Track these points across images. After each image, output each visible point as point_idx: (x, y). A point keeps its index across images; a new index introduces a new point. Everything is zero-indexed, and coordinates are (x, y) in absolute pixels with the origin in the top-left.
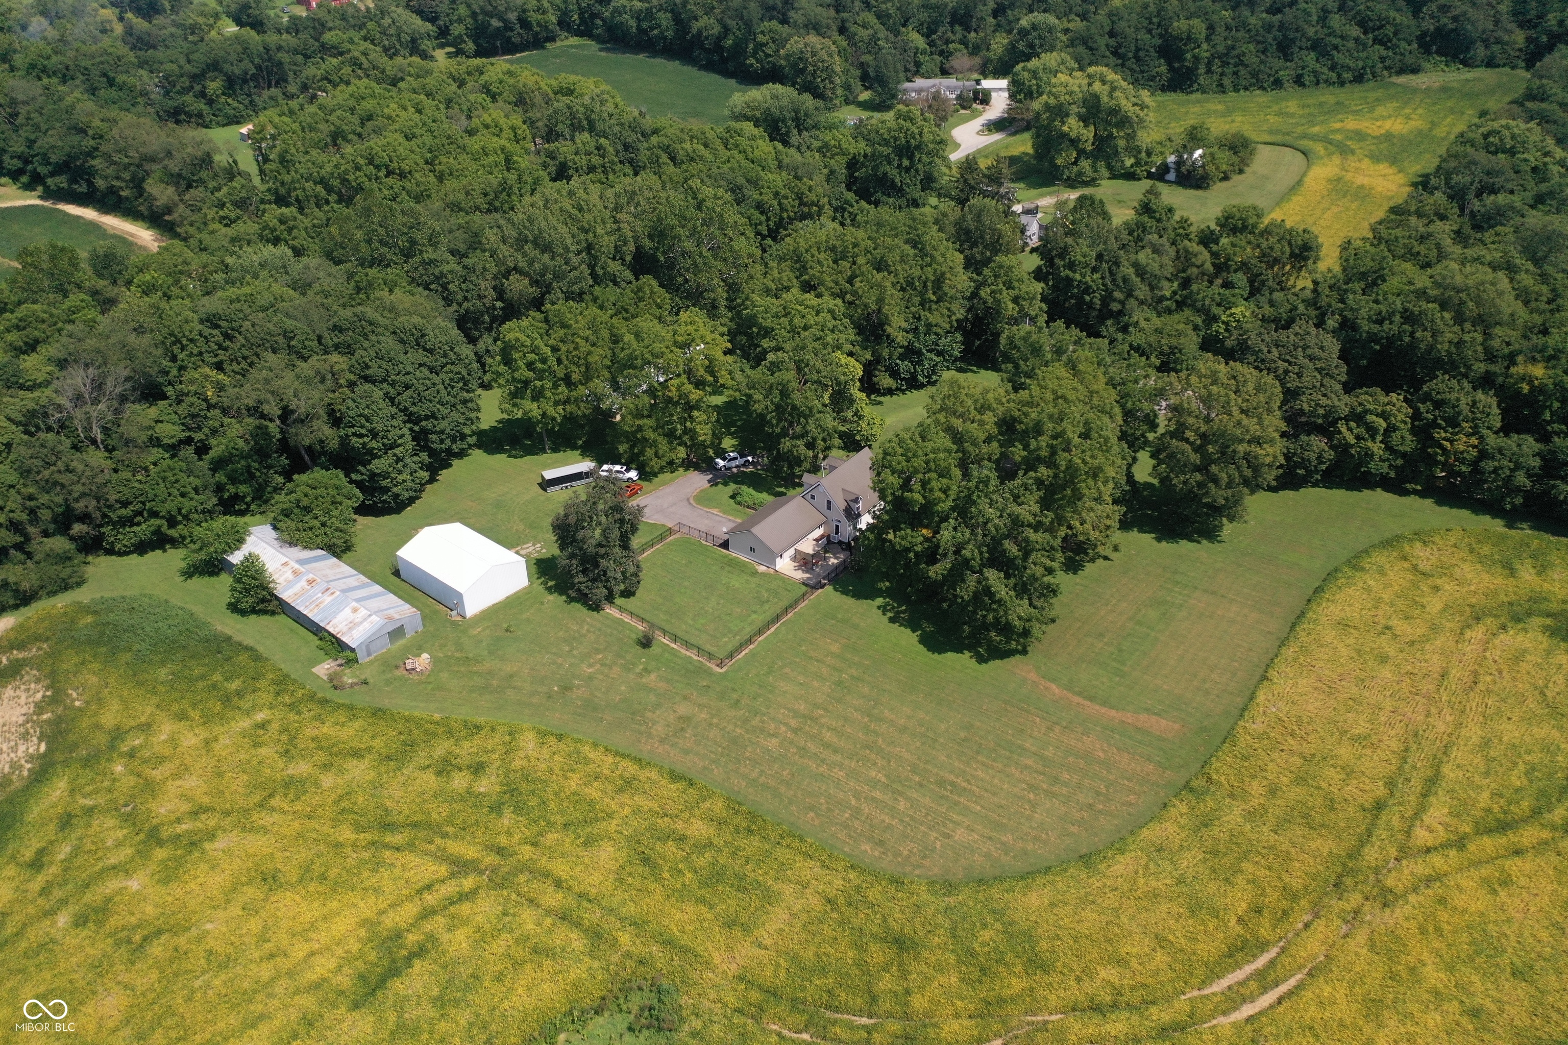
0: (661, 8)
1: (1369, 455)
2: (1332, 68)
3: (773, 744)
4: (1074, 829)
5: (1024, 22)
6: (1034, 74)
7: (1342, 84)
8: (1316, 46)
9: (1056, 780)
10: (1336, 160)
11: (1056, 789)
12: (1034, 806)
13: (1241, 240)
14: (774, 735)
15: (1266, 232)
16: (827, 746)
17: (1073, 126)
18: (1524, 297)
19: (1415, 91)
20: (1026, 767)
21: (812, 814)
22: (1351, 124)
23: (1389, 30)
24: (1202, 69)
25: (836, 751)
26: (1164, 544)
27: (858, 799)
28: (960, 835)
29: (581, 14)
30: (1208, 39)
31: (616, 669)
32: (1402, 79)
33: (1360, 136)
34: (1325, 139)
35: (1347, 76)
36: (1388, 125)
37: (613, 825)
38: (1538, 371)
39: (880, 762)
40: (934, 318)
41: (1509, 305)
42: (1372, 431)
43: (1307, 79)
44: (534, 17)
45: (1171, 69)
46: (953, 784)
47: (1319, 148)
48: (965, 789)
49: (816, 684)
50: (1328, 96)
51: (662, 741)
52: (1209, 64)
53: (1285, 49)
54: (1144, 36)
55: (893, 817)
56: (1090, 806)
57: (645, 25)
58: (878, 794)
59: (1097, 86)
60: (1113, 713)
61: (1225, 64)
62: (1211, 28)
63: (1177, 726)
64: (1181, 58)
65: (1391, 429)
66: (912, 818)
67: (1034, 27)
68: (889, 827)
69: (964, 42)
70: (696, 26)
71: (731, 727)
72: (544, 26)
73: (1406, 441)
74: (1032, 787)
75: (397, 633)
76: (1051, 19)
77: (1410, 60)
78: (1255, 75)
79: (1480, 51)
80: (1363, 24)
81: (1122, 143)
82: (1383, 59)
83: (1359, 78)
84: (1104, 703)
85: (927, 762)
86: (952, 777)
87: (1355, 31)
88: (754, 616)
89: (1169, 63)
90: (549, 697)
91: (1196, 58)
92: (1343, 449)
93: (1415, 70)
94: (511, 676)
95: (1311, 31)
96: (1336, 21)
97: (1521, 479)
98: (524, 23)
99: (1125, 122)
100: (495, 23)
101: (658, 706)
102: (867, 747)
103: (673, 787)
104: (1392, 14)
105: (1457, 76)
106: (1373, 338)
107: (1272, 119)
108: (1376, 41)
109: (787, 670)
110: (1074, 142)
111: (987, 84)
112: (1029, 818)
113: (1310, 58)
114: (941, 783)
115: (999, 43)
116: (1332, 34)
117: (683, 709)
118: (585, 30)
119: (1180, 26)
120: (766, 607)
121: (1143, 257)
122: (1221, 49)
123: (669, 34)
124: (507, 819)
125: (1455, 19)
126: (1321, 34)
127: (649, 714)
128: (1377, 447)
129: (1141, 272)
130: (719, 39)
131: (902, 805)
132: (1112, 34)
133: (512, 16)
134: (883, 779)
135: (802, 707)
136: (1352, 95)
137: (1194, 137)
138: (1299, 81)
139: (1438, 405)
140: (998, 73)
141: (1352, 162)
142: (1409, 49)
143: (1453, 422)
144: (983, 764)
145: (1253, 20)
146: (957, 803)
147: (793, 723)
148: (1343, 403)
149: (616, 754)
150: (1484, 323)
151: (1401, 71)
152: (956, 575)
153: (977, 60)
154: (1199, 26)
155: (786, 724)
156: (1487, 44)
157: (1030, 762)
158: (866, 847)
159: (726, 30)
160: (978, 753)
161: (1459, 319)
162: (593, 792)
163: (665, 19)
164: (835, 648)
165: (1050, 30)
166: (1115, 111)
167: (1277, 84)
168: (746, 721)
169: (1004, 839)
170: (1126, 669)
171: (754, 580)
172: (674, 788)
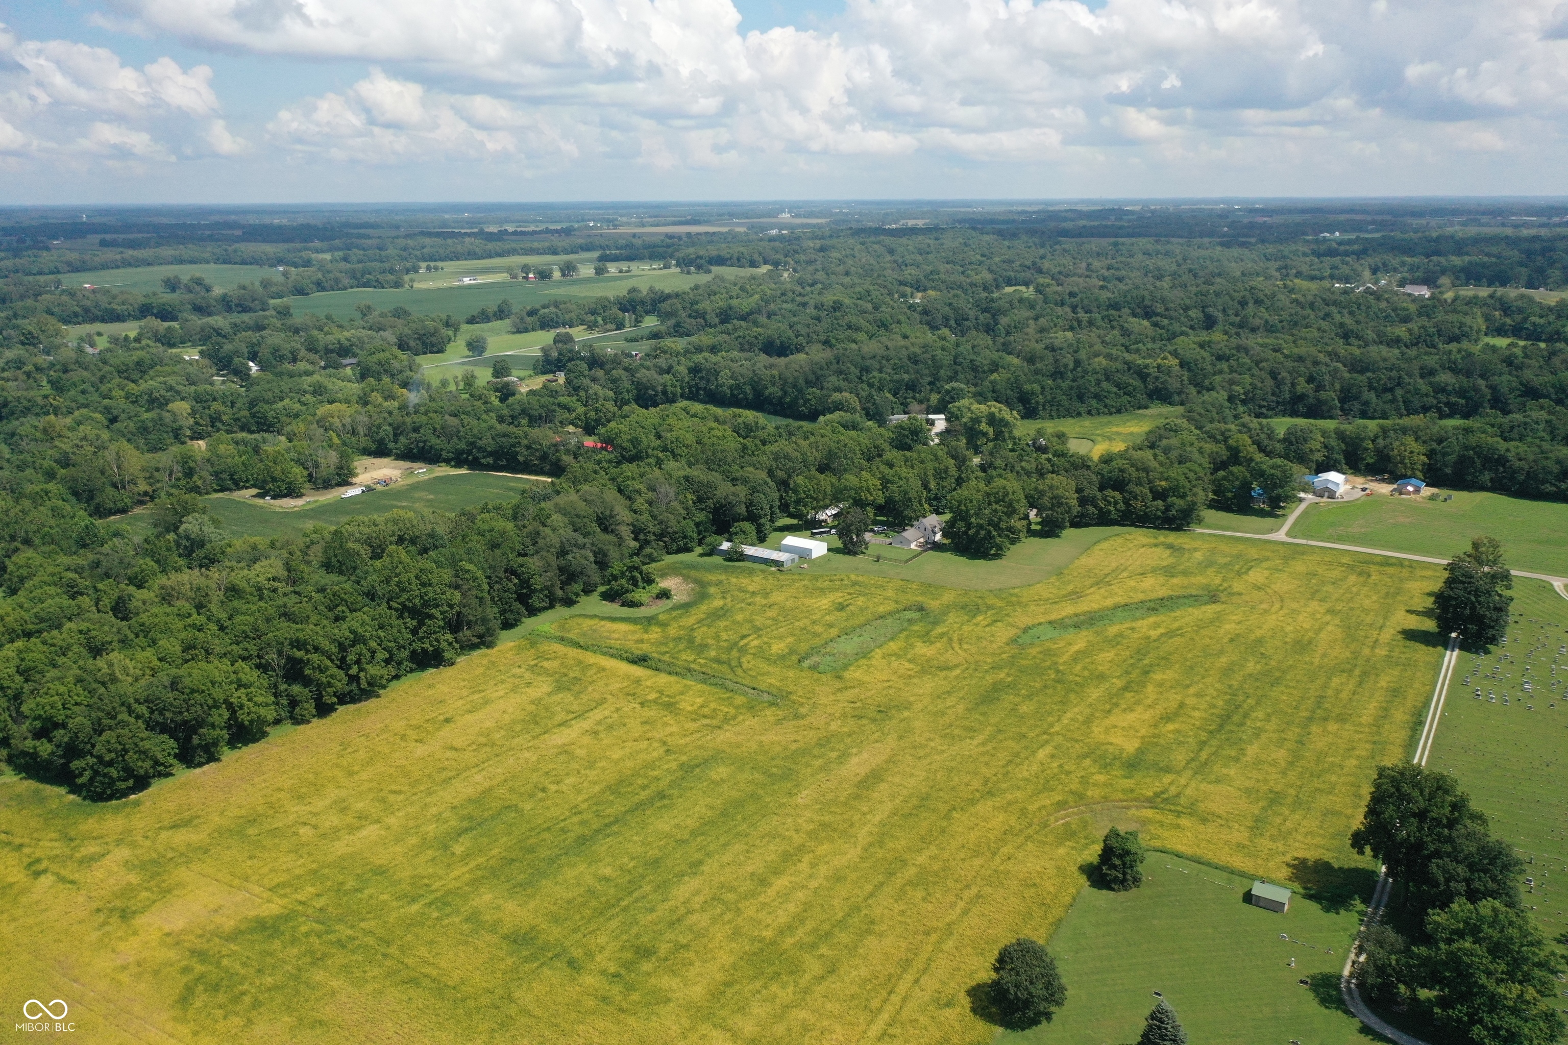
0: (744, 384)
1: (1110, 512)
2: (1105, 406)
5: (947, 387)
6: (959, 408)
7: (1111, 414)
8: (1096, 396)
9: (1017, 577)
10: (1107, 442)
13: (1062, 460)
15: (1072, 456)
17: (984, 427)
18: (1161, 464)
19: (1145, 416)
22: (1114, 429)
23: (1131, 388)
24: (1041, 408)
26: (1042, 540)
29: (690, 388)
30: (1042, 394)
32: (1140, 412)
33: (1118, 434)
34: (1103, 436)
35: (1113, 410)
36: (1132, 429)
38: (1163, 483)
39: (964, 576)
40: (945, 484)
41: (1154, 464)
42: (1110, 503)
43: (1093, 412)
44: (670, 389)
45: (1025, 408)
47: (1099, 439)
49: (936, 566)
50: (1105, 419)
52: (1044, 406)
53: (1081, 398)
54: (1009, 392)
57: (736, 392)
59: (993, 409)
60: (1031, 567)
61: (1052, 406)
62: (1043, 388)
63: (1051, 568)
64: (1029, 403)
65: (1116, 503)
67: (953, 389)
69: (914, 398)
70: (767, 392)
72: (674, 395)
73: (1122, 506)
74: (1010, 578)
75: (793, 560)
76: (962, 386)
77: (1143, 403)
78: (1067, 410)
79: (1176, 398)
80: (1118, 386)
81: (1007, 435)
82: (1129, 402)
83: (1119, 411)
84: (1028, 565)
85: (978, 576)
87: (1114, 389)
88: (908, 557)
89: (1024, 406)
91: (1037, 403)
92: (1100, 510)
93: (1146, 408)
95: (1093, 390)
96: (1104, 385)
97: (1159, 513)
98: (665, 392)
99: (1007, 424)
100: (651, 392)
102: (958, 574)
104: (1131, 381)
105: (1166, 409)
106: (1110, 478)
107: (1077, 429)
108: (1125, 394)
109: (926, 564)
110: (985, 434)
111: (931, 416)
113: (1094, 403)
115: (934, 398)
116: (1103, 390)
118: (693, 396)
119: (1027, 387)
120: (912, 554)
121: (1023, 464)
122: (1049, 398)
123: (750, 397)
125: (1162, 383)
126: (1098, 390)
128: (1112, 509)
129: (1023, 468)
130: (781, 398)
132: (994, 391)
133: (660, 388)
136: (1115, 418)
137: (1040, 433)
138: (1089, 413)
139: (1131, 493)
140: (937, 411)
141: (1114, 444)
142: (1142, 398)
143: (1135, 498)
145: (1063, 385)
148: (1099, 495)
150: (1146, 470)
151: (1139, 408)
152: (977, 532)
153: (924, 406)
154: (1036, 387)
156: (1179, 393)
159: (785, 393)
160: (992, 574)
161: (1137, 470)
163: (748, 389)
164: (939, 560)
165: (962, 390)
166: (1002, 420)
167: (1079, 414)
170: (1034, 560)
171: (905, 550)
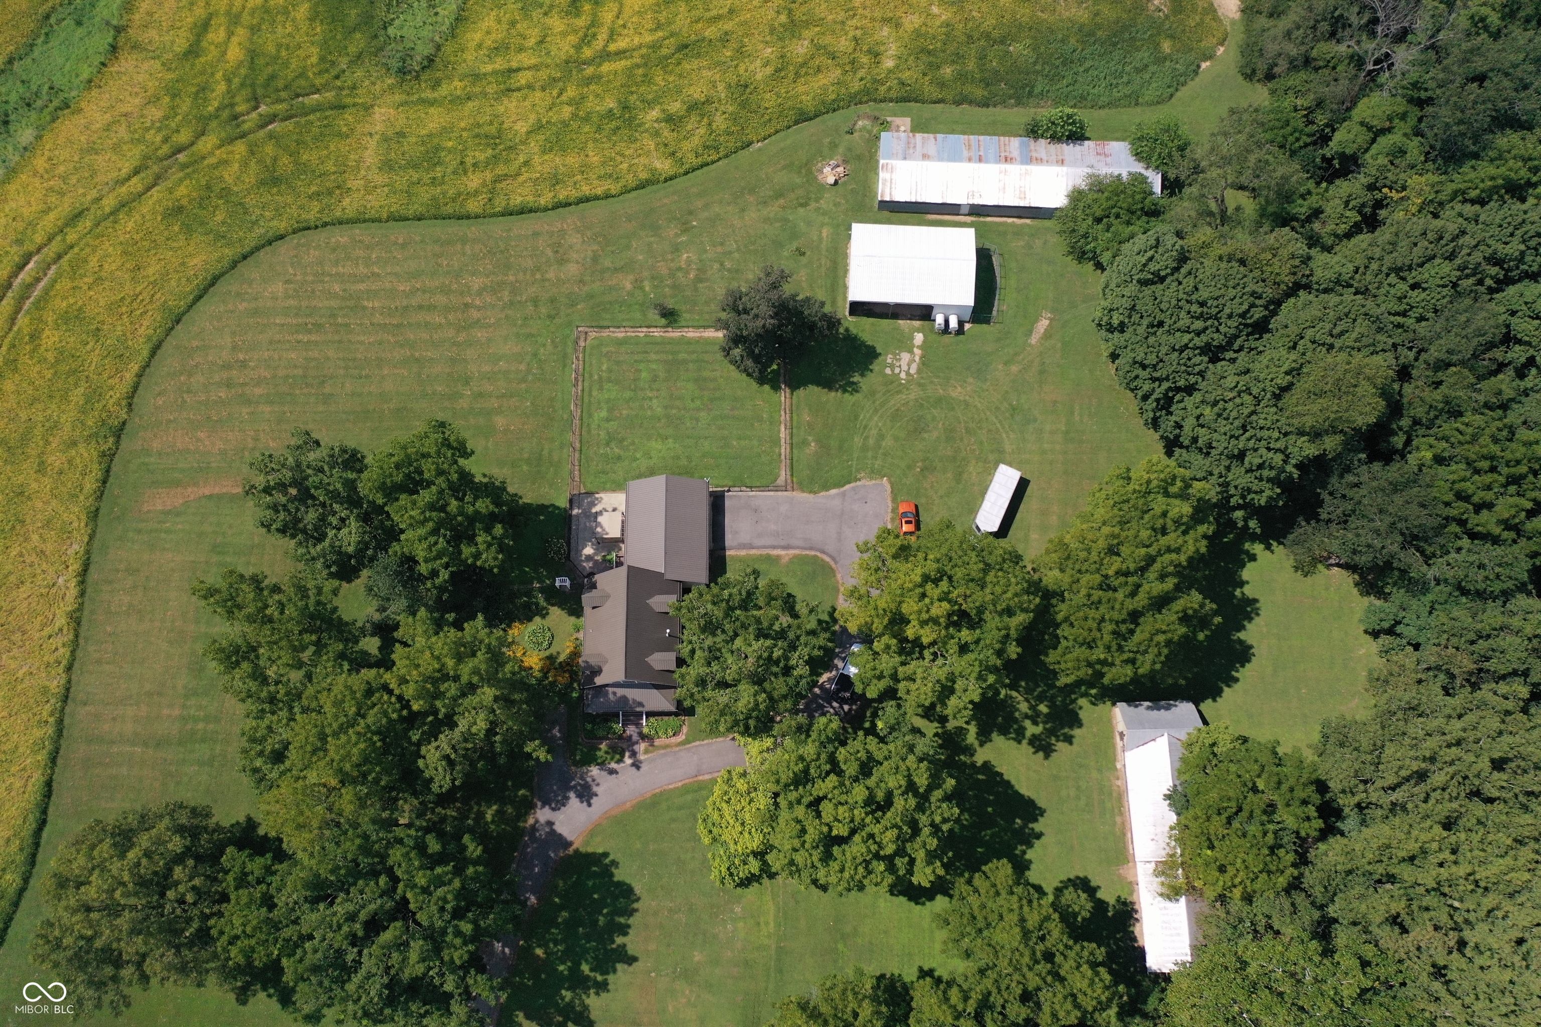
3: (476, 283)
4: (195, 343)
9: (229, 385)
11: (225, 375)
12: (235, 348)
14: (480, 293)
16: (431, 308)
20: (258, 384)
21: (401, 241)
25: (420, 307)
26: (242, 819)
27: (373, 274)
28: (279, 288)
31: (664, 271)
37: (534, 146)
39: (378, 319)
46: (310, 332)
48: (297, 332)
49: (486, 368)
51: (562, 233)
55: (337, 274)
56: (190, 375)
58: (362, 287)
60: (207, 492)
63: (145, 508)
66: (322, 281)
68: (336, 263)
71: (521, 276)
74: (244, 364)
84: (220, 497)
85: (340, 342)
86: (313, 338)
88: (604, 414)
90: (691, 213)
94: (743, 210)
101: (595, 259)
102: (398, 326)
103: (519, 200)
109: (523, 367)
112: (234, 333)
114: (318, 327)
117: (572, 269)
120: (603, 434)
124: (611, 103)
127: (595, 247)
131: (337, 288)
134: (366, 303)
135: (480, 334)
144: (295, 367)
146: (297, 315)
147: (475, 314)
149: (587, 200)
155: (479, 309)
157: (258, 391)
158: (343, 240)
160: (305, 376)
162: (573, 160)
164: (500, 421)
168: (513, 292)
169: (245, 304)
170: (215, 559)
171: (643, 464)
172: (517, 200)
